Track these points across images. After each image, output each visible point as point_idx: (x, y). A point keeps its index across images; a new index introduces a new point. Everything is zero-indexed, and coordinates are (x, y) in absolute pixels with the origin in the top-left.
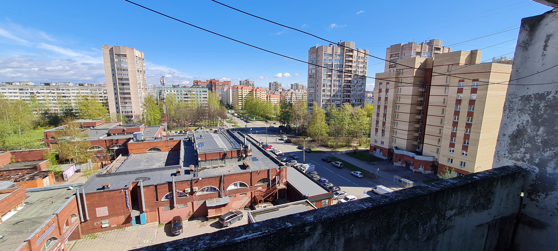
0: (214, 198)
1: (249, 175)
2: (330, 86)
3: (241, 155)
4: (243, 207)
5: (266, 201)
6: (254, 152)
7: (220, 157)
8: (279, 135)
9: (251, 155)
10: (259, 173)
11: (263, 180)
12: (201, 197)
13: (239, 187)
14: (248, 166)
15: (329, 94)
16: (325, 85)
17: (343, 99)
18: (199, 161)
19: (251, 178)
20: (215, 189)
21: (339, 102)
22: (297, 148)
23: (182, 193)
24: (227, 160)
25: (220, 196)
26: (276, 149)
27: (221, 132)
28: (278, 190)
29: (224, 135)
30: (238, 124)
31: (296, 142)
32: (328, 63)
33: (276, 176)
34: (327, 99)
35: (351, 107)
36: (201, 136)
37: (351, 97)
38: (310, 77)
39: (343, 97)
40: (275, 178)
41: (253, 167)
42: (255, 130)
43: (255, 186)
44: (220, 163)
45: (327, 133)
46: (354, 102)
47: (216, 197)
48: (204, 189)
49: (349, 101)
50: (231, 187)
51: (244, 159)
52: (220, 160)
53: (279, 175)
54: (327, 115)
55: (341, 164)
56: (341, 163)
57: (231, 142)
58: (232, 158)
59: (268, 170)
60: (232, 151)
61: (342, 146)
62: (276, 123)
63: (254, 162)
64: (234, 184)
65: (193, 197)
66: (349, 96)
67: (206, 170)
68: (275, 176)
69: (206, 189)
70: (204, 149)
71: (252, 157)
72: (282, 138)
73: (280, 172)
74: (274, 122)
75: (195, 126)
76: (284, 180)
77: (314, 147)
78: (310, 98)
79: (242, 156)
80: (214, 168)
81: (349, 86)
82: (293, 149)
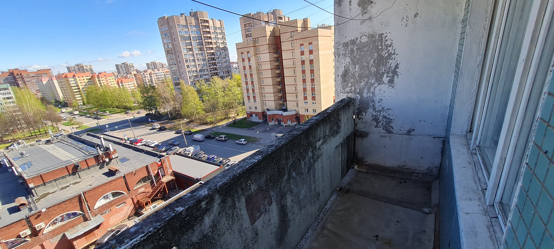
0: (77, 225)
1: (122, 180)
2: (194, 60)
3: (102, 160)
4: (125, 219)
5: (153, 201)
6: (121, 152)
7: (69, 172)
8: (148, 125)
9: (117, 157)
10: (135, 173)
11: (144, 180)
12: (53, 233)
13: (112, 199)
14: (116, 171)
15: (195, 69)
16: (187, 60)
17: (210, 72)
18: (32, 188)
19: (126, 183)
20: (75, 214)
21: (207, 77)
22: (175, 133)
23: (15, 240)
24: (81, 174)
25: (86, 219)
26: (149, 140)
27: (58, 140)
28: (165, 183)
29: (66, 143)
30: (84, 124)
31: (171, 127)
32: (185, 36)
33: (158, 170)
34: (194, 75)
35: (221, 80)
36: (22, 154)
37: (218, 70)
38: (168, 52)
39: (210, 71)
40: (158, 172)
41: (123, 169)
42: (113, 126)
43: (134, 189)
44: (71, 179)
45: (204, 110)
46: (222, 74)
47: (80, 223)
48: (56, 220)
49: (216, 74)
50: (101, 202)
51: (108, 164)
52: (70, 176)
53: (161, 168)
54: (199, 91)
55: (225, 137)
56: (225, 136)
57: (80, 150)
58: (89, 169)
59: (147, 167)
60: (86, 160)
61: (222, 120)
62: (141, 112)
63: (124, 163)
64: (104, 197)
65: (40, 238)
66: (216, 69)
67: (50, 195)
68: (157, 171)
69: (60, 219)
70: (37, 170)
71: (119, 158)
72: (154, 127)
73: (162, 165)
74: (137, 111)
76: (170, 171)
77: (194, 128)
78: (174, 77)
79: (104, 162)
80: (63, 189)
81: (214, 59)
82: (170, 135)
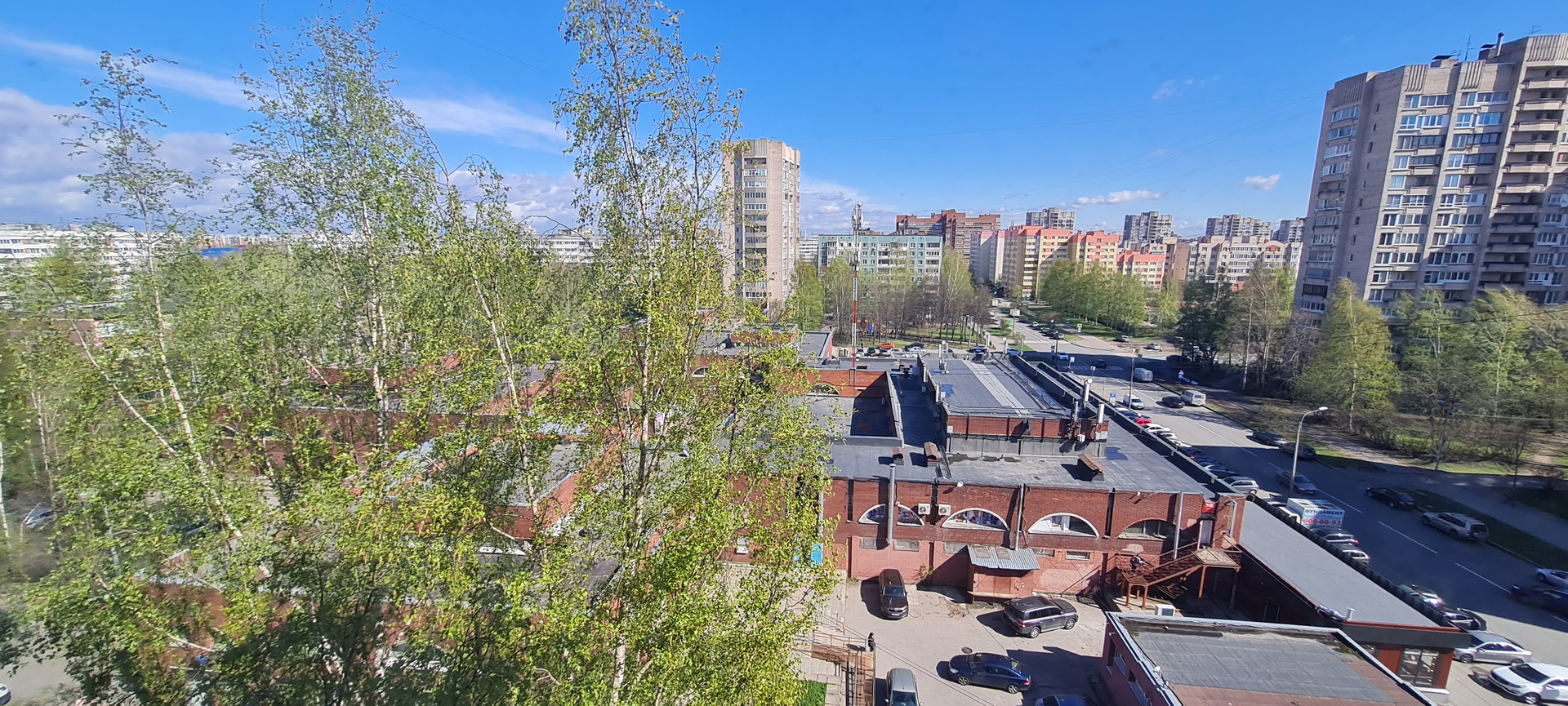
0: (990, 544)
1: (1105, 500)
2: (1424, 220)
3: (1073, 434)
4: (1072, 592)
5: (1156, 593)
6: (1108, 433)
7: (1008, 433)
8: (1168, 386)
9: (1104, 441)
10: (1139, 500)
11: (1152, 526)
12: (955, 535)
13: (1066, 530)
14: (1097, 472)
15: (1414, 250)
16: (1394, 216)
17: (1483, 269)
18: (949, 436)
19: (1110, 509)
20: (994, 521)
21: (1458, 284)
22: (1248, 437)
23: (908, 512)
24: (1026, 445)
25: (1006, 544)
26: (1168, 430)
27: (994, 361)
28: (1205, 567)
29: (1006, 371)
31: (1242, 415)
32: (1424, 133)
33: (1199, 521)
34: (1398, 269)
35: (1532, 307)
36: (941, 367)
37: (1531, 263)
38: (1323, 188)
39: (1486, 264)
40: (1197, 526)
41: (1113, 478)
42: (1087, 364)
43: (1120, 536)
44: (1005, 449)
45: (1392, 396)
46: (1548, 283)
47: (995, 545)
48: (966, 513)
49: (1515, 280)
50: (1043, 526)
51: (1080, 446)
52: (1006, 440)
53: (1210, 519)
54: (1396, 330)
55: (1475, 528)
56: (1477, 523)
57: (1031, 393)
58: (1041, 441)
59: (1174, 499)
60: (1044, 419)
61: (1471, 457)
62: (1156, 347)
63: (1113, 462)
64: (1054, 517)
65: (934, 530)
66: (1521, 259)
67: (968, 462)
68: (1194, 521)
69: (971, 515)
70: (959, 405)
71: (1106, 445)
72: (1187, 398)
73: (1215, 510)
74: (1147, 341)
75: (905, 339)
76: (1229, 542)
77: (1324, 445)
78: (1312, 266)
79: (1075, 439)
80: (988, 459)
81: (1528, 220)
82: (1238, 438)
